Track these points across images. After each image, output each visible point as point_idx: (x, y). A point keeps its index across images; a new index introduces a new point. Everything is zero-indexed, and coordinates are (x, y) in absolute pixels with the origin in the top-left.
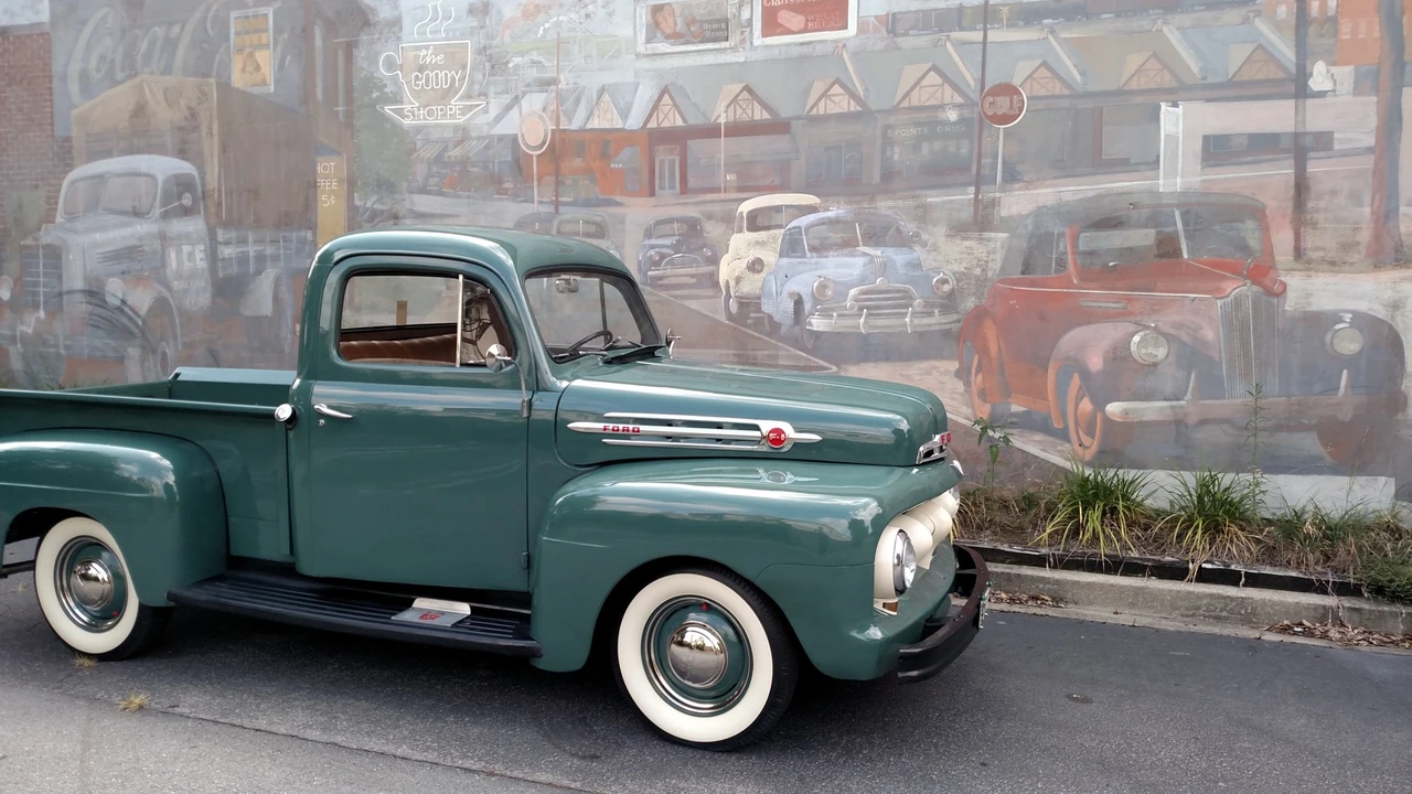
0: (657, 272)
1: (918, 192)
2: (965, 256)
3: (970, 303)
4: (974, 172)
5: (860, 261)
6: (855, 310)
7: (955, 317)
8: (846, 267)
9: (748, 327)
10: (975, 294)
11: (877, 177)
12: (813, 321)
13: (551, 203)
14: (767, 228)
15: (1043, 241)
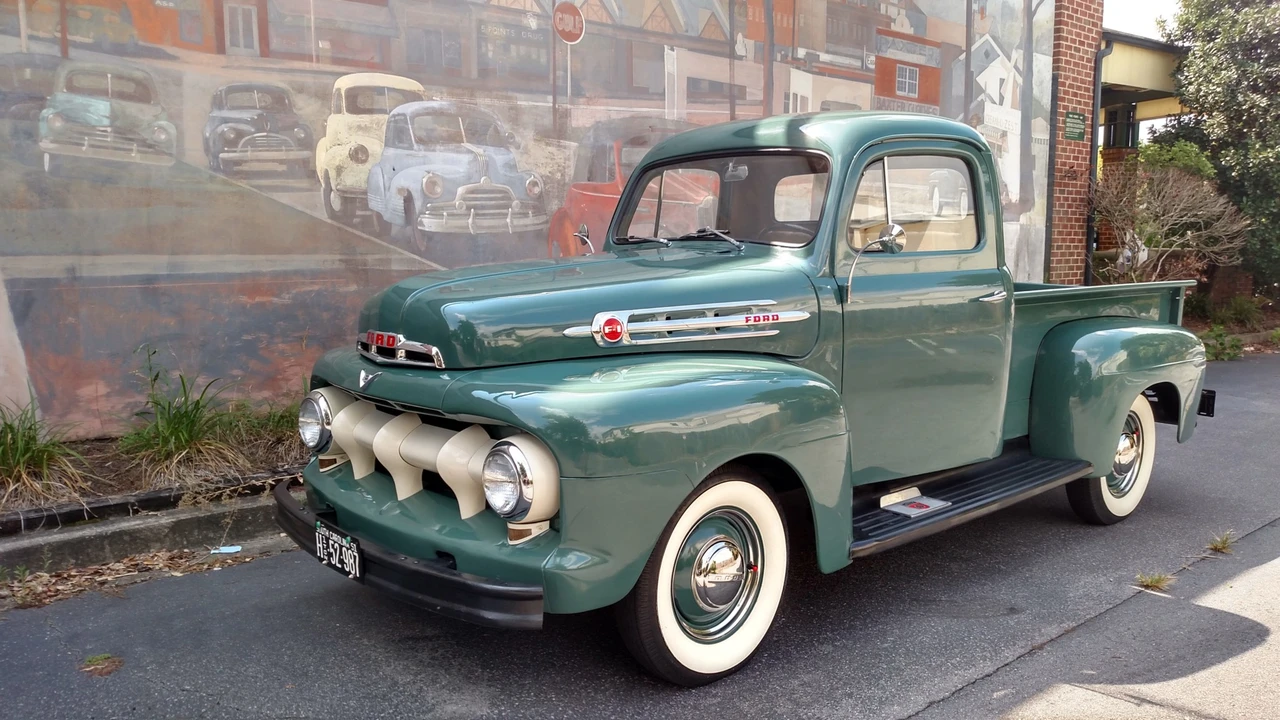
0: (231, 155)
1: (510, 94)
2: (549, 161)
3: (554, 205)
4: (551, 82)
5: (465, 158)
6: (463, 210)
7: (543, 218)
8: (452, 164)
9: (354, 226)
10: (558, 197)
11: (474, 74)
12: (425, 221)
13: (53, 41)
14: (370, 111)
15: (600, 152)
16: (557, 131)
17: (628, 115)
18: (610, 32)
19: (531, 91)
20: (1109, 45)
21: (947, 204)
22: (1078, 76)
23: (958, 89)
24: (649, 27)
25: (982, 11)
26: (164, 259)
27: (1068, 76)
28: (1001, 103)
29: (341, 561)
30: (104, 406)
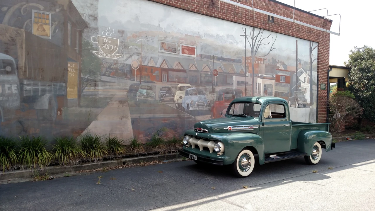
0: (162, 98)
1: (205, 86)
2: (211, 97)
3: (212, 105)
4: (212, 83)
5: (197, 97)
6: (197, 106)
7: (210, 107)
8: (195, 98)
9: (180, 109)
10: (213, 103)
11: (199, 83)
12: (190, 108)
13: (139, 81)
14: (183, 90)
15: (220, 95)
16: (213, 92)
17: (226, 88)
18: (223, 74)
19: (209, 85)
20: (331, 69)
21: (293, 104)
22: (324, 76)
23: (294, 80)
24: (230, 72)
25: (300, 63)
26: (152, 115)
27: (321, 76)
28: (305, 82)
29: (194, 158)
30: (142, 139)
